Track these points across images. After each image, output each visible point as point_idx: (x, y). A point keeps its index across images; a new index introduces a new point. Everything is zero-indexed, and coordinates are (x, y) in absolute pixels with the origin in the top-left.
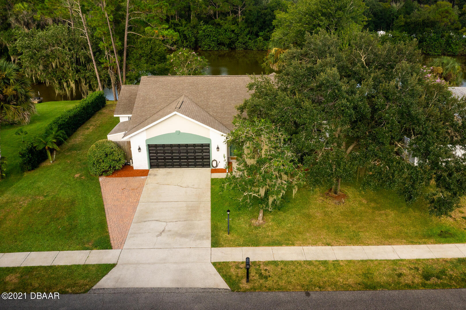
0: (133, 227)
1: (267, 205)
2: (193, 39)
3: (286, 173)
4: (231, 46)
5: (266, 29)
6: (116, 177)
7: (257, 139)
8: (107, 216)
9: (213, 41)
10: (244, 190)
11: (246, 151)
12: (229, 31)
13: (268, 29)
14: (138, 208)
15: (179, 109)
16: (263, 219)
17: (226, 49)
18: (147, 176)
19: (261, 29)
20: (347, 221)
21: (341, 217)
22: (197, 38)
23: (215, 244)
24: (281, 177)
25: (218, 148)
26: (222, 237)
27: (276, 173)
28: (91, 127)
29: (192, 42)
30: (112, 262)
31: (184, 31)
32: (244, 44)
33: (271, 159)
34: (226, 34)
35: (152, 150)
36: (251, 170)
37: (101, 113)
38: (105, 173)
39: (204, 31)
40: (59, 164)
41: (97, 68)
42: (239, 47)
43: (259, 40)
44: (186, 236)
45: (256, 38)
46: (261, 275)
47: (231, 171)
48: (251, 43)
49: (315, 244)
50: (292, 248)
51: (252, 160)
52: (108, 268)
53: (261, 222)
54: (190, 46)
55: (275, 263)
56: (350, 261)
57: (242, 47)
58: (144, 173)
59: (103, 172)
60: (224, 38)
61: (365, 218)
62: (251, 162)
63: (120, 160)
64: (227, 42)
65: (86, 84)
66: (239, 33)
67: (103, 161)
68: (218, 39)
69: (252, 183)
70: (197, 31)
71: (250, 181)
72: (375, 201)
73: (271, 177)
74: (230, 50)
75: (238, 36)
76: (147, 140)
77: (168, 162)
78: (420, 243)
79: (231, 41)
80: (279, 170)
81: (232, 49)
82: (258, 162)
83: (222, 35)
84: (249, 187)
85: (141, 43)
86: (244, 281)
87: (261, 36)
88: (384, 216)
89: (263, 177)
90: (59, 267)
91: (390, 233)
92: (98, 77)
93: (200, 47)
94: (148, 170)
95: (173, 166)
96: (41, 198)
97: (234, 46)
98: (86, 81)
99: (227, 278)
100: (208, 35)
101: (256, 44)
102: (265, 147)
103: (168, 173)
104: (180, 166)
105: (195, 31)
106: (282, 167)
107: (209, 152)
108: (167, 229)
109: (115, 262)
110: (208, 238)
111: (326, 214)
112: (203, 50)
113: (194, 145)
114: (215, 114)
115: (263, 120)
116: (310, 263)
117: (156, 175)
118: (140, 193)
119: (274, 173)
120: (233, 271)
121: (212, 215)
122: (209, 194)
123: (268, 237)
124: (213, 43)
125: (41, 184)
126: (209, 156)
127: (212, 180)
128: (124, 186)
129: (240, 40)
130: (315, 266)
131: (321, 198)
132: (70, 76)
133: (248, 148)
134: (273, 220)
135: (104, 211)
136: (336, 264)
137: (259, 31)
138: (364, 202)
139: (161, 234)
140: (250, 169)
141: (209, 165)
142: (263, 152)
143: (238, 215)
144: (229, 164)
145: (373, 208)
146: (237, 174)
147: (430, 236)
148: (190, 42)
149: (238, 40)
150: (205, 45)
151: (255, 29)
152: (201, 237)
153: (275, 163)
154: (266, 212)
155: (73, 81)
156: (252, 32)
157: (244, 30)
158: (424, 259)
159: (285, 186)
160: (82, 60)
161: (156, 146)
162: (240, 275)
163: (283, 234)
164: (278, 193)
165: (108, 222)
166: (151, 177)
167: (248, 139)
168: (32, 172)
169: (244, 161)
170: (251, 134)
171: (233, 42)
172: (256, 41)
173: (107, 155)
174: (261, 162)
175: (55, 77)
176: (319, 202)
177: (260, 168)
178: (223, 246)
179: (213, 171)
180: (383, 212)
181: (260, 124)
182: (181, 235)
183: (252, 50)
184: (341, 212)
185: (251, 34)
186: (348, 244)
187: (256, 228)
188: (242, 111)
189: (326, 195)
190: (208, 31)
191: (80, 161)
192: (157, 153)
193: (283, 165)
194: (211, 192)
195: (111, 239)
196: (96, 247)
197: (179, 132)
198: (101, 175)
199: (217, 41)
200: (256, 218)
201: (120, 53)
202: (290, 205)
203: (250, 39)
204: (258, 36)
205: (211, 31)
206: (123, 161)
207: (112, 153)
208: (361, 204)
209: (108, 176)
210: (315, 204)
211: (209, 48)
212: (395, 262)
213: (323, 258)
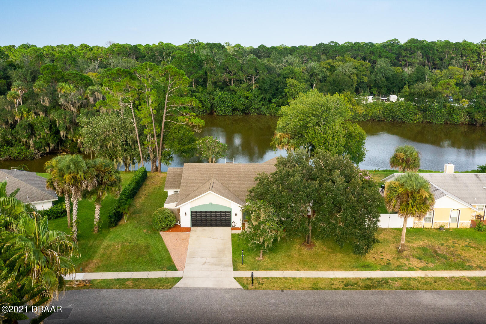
0: (187, 261)
1: (264, 247)
2: (209, 105)
3: (274, 230)
4: (245, 112)
5: (278, 96)
6: (170, 232)
7: (258, 211)
8: (171, 254)
9: (227, 107)
10: (252, 239)
11: (253, 217)
12: (243, 97)
13: (280, 96)
14: (188, 251)
15: (212, 188)
16: (262, 257)
17: (240, 114)
18: (190, 231)
19: (274, 96)
20: (312, 259)
21: (309, 257)
22: (213, 104)
23: (235, 269)
24: (271, 232)
25: (236, 214)
26: (239, 266)
27: (269, 229)
28: (143, 196)
29: (208, 107)
30: (180, 276)
31: (200, 97)
32: (257, 109)
33: (266, 222)
34: (240, 100)
35: (194, 215)
36: (256, 228)
37: (146, 185)
38: (163, 229)
39: (219, 97)
40: (130, 223)
41: (141, 149)
42: (253, 112)
43: (272, 106)
44: (219, 265)
45: (269, 104)
46: (259, 283)
47: (244, 229)
48: (264, 109)
49: (291, 270)
50: (278, 271)
51: (256, 222)
52: (179, 279)
53: (261, 258)
54: (206, 111)
55: (268, 278)
56: (307, 278)
57: (256, 113)
58: (188, 230)
59: (163, 228)
60: (238, 104)
61: (323, 258)
62: (255, 223)
63: (173, 221)
64: (242, 107)
65: (130, 160)
66: (253, 100)
67: (163, 222)
68: (232, 105)
69: (256, 235)
70: (213, 97)
71: (255, 233)
72: (332, 248)
73: (266, 232)
74: (244, 115)
75: (252, 102)
76: (191, 209)
77: (203, 223)
78: (349, 271)
79: (245, 107)
80: (270, 228)
81: (246, 114)
82: (259, 224)
83: (237, 101)
84: (254, 237)
85: (175, 129)
86: (251, 285)
87: (274, 103)
88: (334, 257)
89: (262, 231)
90: (151, 279)
91: (335, 266)
92: (141, 155)
93: (215, 112)
94: (191, 228)
95: (206, 225)
96: (128, 244)
97: (247, 112)
98: (131, 158)
99: (242, 284)
100: (224, 102)
101: (269, 110)
102: (263, 216)
103: (204, 230)
104: (211, 225)
105: (211, 97)
106: (271, 226)
107: (230, 217)
108: (207, 261)
109: (182, 277)
110: (231, 266)
111: (300, 255)
112: (218, 115)
113: (221, 212)
114: (234, 191)
115: (261, 201)
116: (286, 278)
117: (195, 231)
118: (188, 242)
119: (267, 229)
120: (245, 281)
121: (233, 255)
122: (230, 243)
123: (265, 266)
124: (228, 108)
125: (124, 235)
126: (230, 219)
127: (232, 235)
128: (177, 238)
129: (254, 106)
130: (289, 280)
131: (299, 246)
132: (119, 154)
133: (254, 216)
134: (269, 258)
135: (168, 252)
136: (300, 279)
137: (271, 98)
138: (325, 249)
139: (204, 264)
140: (254, 227)
141: (230, 225)
142: (262, 218)
143: (248, 255)
144: (243, 225)
145: (330, 252)
146: (248, 230)
147: (356, 267)
148: (206, 107)
149: (252, 105)
150: (220, 110)
151: (268, 96)
152: (227, 266)
153: (268, 224)
154: (264, 253)
155: (121, 158)
156: (265, 98)
157: (258, 96)
158: (348, 278)
159: (273, 237)
160: (130, 142)
161: (196, 212)
162: (248, 283)
163: (274, 265)
164: (269, 240)
165: (172, 258)
166: (193, 232)
167: (254, 211)
168: (115, 228)
169: (251, 223)
170: (256, 208)
171: (247, 108)
172: (269, 107)
173: (165, 217)
174: (261, 223)
175: (107, 155)
176: (297, 248)
177: (260, 226)
178: (239, 270)
179: (233, 229)
180: (335, 254)
181: (260, 203)
182: (216, 265)
183: (265, 115)
184: (309, 254)
185: (265, 100)
186: (309, 270)
187: (258, 261)
188: (251, 192)
189: (302, 244)
190: (224, 97)
191: (143, 221)
192: (196, 217)
193: (272, 225)
194: (232, 242)
195: (176, 266)
196: (169, 270)
197: (212, 203)
198: (161, 231)
199: (232, 107)
200: (259, 256)
201: (159, 136)
202: (280, 250)
203: (263, 105)
204: (270, 102)
205: (226, 98)
206: (175, 222)
207: (168, 216)
208: (323, 250)
209: (165, 231)
210: (295, 250)
211: (224, 114)
212: (332, 279)
213: (293, 276)
